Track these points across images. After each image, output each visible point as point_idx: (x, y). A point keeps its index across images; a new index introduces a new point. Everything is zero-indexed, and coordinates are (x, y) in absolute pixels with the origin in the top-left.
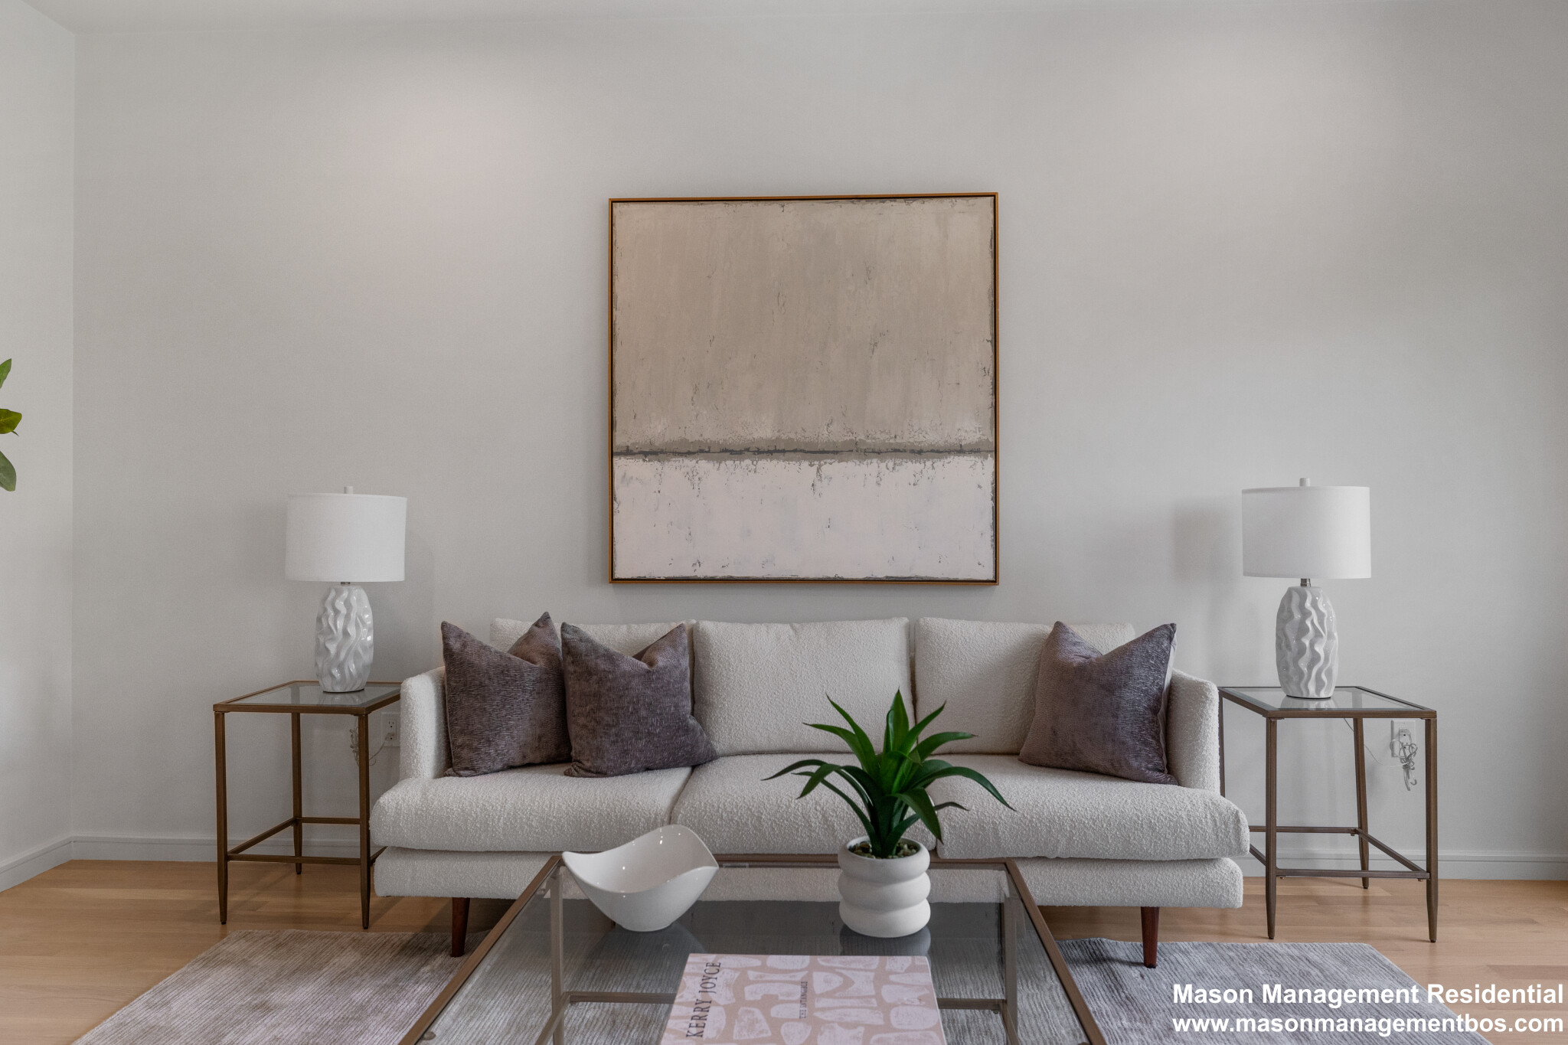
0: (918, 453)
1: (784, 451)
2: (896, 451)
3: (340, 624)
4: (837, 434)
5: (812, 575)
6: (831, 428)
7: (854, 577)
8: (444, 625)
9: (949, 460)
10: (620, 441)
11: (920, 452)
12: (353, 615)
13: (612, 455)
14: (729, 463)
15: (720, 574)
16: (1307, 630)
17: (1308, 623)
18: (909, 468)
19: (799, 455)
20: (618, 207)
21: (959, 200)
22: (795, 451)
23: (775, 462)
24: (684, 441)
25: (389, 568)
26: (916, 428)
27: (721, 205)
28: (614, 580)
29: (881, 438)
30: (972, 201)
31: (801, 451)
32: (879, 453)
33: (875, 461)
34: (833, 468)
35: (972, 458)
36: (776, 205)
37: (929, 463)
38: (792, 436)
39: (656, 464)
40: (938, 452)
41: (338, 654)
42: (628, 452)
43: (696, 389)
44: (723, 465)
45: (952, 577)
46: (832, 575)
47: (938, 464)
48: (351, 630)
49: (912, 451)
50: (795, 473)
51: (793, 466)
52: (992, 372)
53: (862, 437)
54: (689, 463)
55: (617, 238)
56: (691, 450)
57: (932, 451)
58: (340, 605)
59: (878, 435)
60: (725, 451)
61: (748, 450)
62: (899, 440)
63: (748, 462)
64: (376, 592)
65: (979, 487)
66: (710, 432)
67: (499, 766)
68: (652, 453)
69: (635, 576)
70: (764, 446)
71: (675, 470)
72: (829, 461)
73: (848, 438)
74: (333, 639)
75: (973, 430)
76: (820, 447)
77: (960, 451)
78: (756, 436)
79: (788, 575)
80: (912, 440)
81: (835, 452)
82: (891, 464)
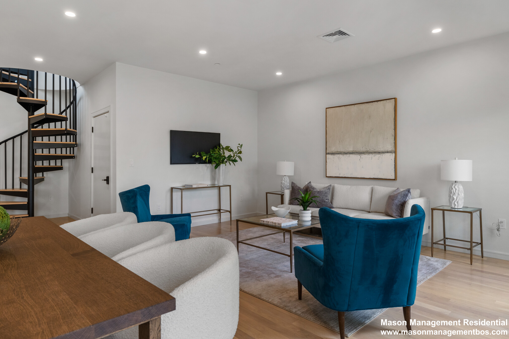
0: (379, 153)
1: (354, 153)
2: (375, 152)
3: (283, 182)
4: (364, 150)
5: (359, 177)
6: (363, 148)
7: (367, 178)
8: (292, 182)
9: (385, 154)
10: (327, 152)
11: (380, 153)
12: (285, 180)
13: (326, 154)
14: (345, 155)
15: (343, 176)
16: (452, 192)
17: (452, 191)
18: (378, 156)
19: (357, 154)
20: (327, 109)
21: (388, 100)
22: (356, 153)
23: (353, 155)
24: (337, 151)
25: (291, 173)
26: (379, 148)
27: (344, 107)
28: (327, 177)
29: (372, 150)
30: (390, 100)
31: (358, 153)
32: (372, 153)
33: (371, 154)
34: (363, 156)
35: (390, 154)
36: (353, 106)
37: (381, 155)
38: (356, 150)
39: (333, 156)
40: (383, 152)
41: (283, 186)
42: (329, 154)
43: (340, 142)
44: (344, 156)
45: (386, 178)
46: (363, 177)
47: (383, 155)
48: (285, 183)
49: (378, 153)
50: (356, 157)
51: (356, 156)
52: (394, 136)
53: (369, 150)
54: (338, 155)
55: (327, 115)
56: (339, 153)
57: (382, 152)
58: (284, 179)
59: (371, 149)
60: (344, 153)
61: (348, 153)
62: (375, 150)
63: (348, 155)
64: (289, 177)
65: (391, 160)
66: (342, 150)
67: (297, 204)
68: (333, 154)
69: (330, 176)
70: (351, 152)
71: (336, 156)
72: (362, 155)
73: (366, 150)
74: (282, 184)
75: (390, 147)
76: (361, 152)
77: (388, 152)
78: (349, 150)
79: (355, 177)
80: (378, 150)
81: (364, 153)
82: (374, 155)
